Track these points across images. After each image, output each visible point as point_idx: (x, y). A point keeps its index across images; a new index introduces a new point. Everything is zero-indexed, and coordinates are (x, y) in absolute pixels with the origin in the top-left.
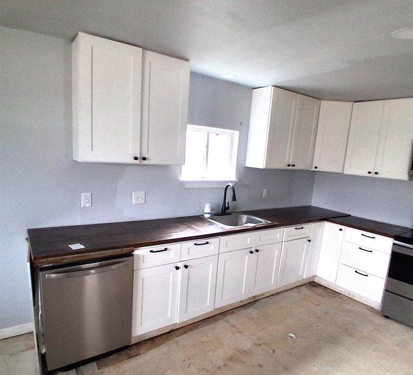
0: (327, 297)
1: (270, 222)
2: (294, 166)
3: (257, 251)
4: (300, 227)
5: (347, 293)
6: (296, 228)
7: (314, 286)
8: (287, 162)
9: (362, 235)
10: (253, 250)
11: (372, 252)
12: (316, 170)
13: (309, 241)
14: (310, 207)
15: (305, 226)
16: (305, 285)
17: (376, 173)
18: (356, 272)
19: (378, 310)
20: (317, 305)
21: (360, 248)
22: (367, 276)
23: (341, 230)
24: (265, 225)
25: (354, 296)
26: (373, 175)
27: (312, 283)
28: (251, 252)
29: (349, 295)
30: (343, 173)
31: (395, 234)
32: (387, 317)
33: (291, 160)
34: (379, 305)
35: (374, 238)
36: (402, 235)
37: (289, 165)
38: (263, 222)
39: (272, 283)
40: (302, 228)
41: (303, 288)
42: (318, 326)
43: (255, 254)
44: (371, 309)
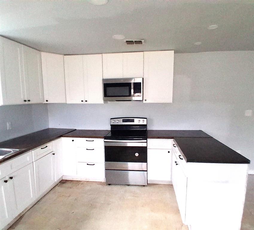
0: (74, 187)
1: (18, 150)
2: (29, 101)
3: (11, 178)
4: (45, 146)
5: (85, 179)
6: (42, 148)
7: (64, 183)
8: (22, 98)
9: (87, 141)
10: (7, 179)
11: (94, 149)
12: (47, 102)
13: (54, 154)
14: (48, 130)
15: (48, 144)
16: (57, 185)
17: (86, 101)
18: (88, 164)
19: (104, 182)
20: (69, 196)
21: (87, 149)
22: (94, 164)
23: (73, 141)
24: (14, 154)
25: (89, 179)
26: (84, 102)
27: (62, 181)
28: (6, 181)
29: (86, 179)
30: (66, 103)
31: (104, 136)
32: (109, 185)
33: (26, 97)
34: (104, 179)
35: (93, 141)
36: (107, 136)
37: (25, 101)
38: (12, 151)
39: (32, 197)
40: (47, 147)
41: (57, 188)
42: (73, 212)
43: (10, 181)
44: (101, 183)
